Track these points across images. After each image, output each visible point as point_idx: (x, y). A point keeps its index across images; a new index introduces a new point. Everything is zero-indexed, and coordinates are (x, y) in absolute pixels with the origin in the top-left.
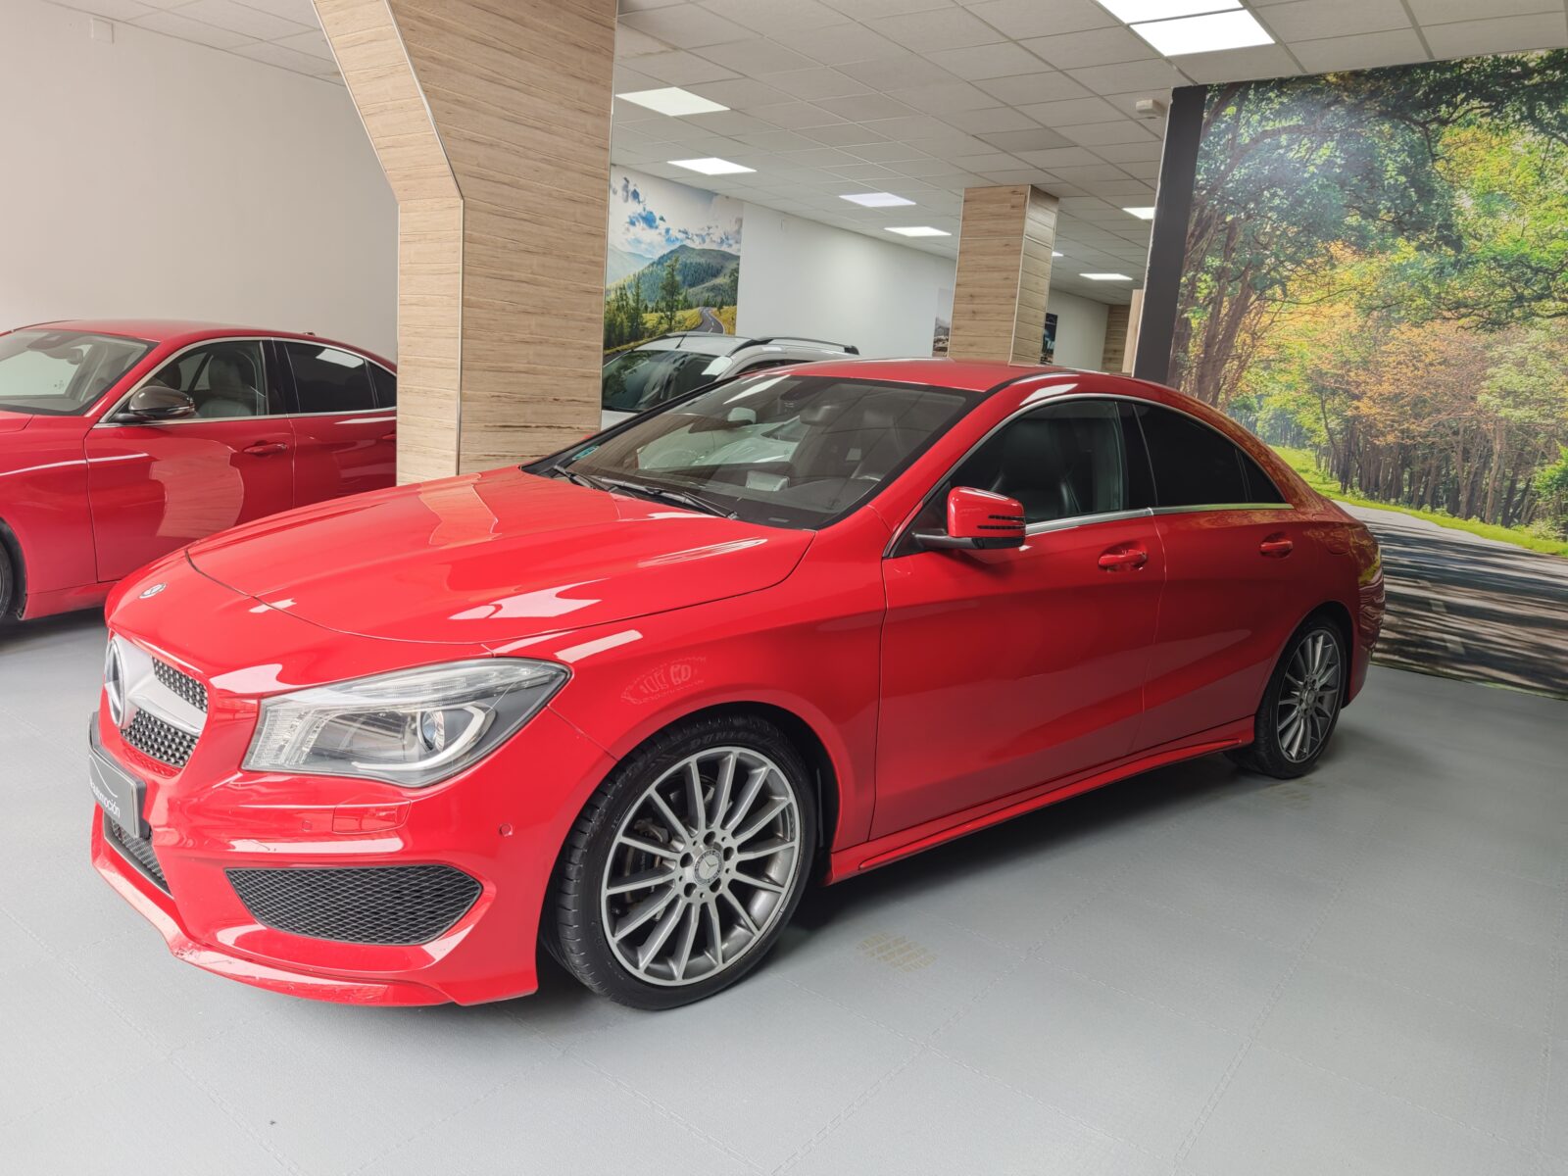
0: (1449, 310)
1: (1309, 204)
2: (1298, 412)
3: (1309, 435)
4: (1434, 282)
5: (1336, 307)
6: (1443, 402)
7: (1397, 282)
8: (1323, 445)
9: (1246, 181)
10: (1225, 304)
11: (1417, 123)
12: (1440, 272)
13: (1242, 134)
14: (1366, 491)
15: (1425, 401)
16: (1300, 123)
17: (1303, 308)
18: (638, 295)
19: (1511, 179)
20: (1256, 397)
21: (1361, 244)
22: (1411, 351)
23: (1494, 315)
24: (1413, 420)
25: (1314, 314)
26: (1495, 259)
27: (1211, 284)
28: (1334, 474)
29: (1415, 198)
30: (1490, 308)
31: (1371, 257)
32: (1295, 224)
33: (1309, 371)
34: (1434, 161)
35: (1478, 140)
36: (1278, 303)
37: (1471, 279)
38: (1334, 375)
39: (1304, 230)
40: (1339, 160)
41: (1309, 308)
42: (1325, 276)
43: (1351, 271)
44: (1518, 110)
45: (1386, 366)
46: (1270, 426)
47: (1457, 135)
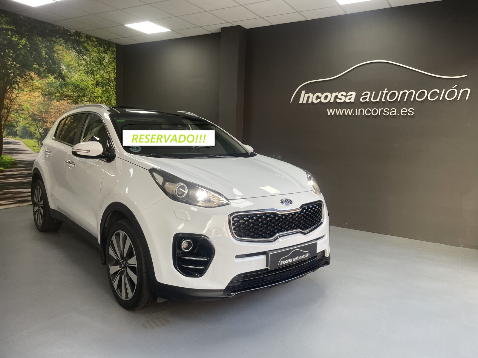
0: (65, 97)
1: (22, 57)
2: (30, 127)
3: (34, 134)
4: (60, 89)
5: (35, 93)
7: (51, 88)
8: (39, 137)
11: (48, 40)
12: (61, 85)
17: (25, 93)
19: (73, 63)
20: (15, 122)
21: (39, 74)
22: (58, 109)
23: (75, 100)
25: (29, 95)
26: (72, 84)
29: (51, 63)
30: (74, 98)
31: (43, 79)
32: (18, 64)
33: (31, 114)
34: (54, 53)
35: (63, 50)
36: (17, 90)
37: (68, 90)
38: (38, 115)
39: (21, 66)
40: (28, 45)
41: (27, 93)
42: (30, 83)
43: (38, 82)
44: (71, 45)
45: (52, 113)
46: (21, 132)
47: (58, 47)
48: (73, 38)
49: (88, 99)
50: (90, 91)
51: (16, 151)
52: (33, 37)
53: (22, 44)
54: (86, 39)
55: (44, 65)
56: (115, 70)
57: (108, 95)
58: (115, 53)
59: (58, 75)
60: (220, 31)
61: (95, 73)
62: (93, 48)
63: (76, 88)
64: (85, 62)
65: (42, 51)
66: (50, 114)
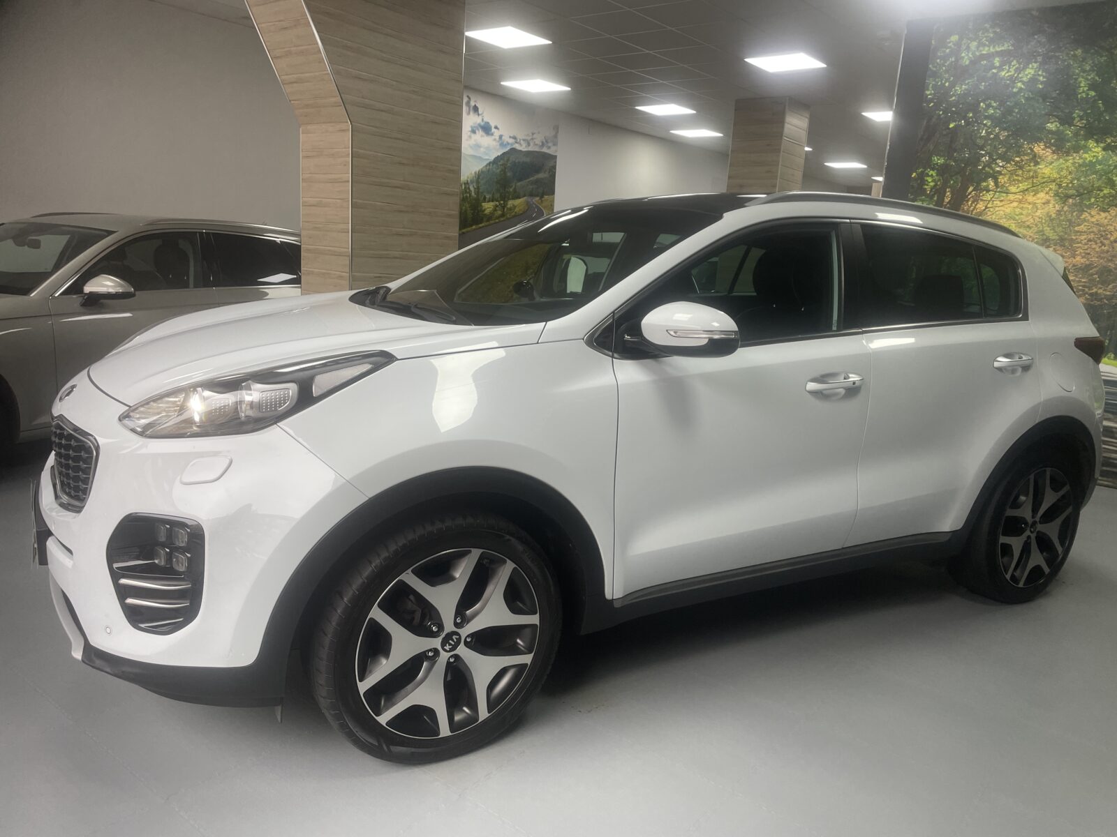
1: (1017, 113)
5: (1038, 196)
7: (1088, 176)
9: (966, 94)
10: (948, 193)
11: (1104, 49)
13: (963, 57)
15: (1110, 271)
16: (1010, 48)
17: (1011, 197)
18: (478, 188)
21: (1060, 146)
22: (1100, 231)
24: (1100, 286)
25: (1020, 201)
27: (937, 178)
29: (1102, 109)
31: (1067, 155)
32: (1006, 130)
36: (991, 193)
39: (1013, 134)
40: (1041, 78)
41: (1017, 196)
42: (1029, 171)
43: (1051, 167)
45: (1078, 243)
53: (1024, 79)
66: (1071, 246)
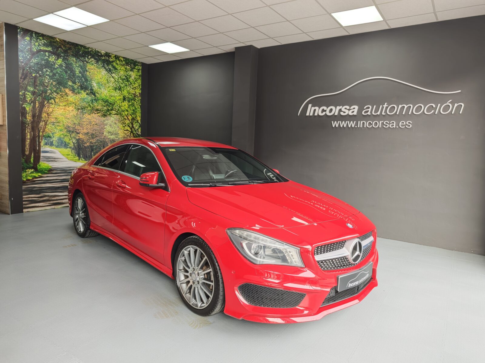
0: (95, 111)
1: (58, 76)
2: (64, 138)
3: (68, 144)
4: (91, 104)
5: (70, 108)
6: (97, 134)
7: (83, 103)
8: (72, 147)
9: (36, 63)
10: (37, 103)
11: (81, 60)
12: (92, 101)
13: (33, 48)
14: (85, 159)
15: (94, 134)
17: (61, 107)
19: (103, 81)
20: (52, 134)
21: (73, 90)
22: (89, 121)
23: (104, 113)
24: (92, 139)
25: (64, 109)
26: (102, 99)
27: (31, 96)
28: (76, 155)
29: (84, 81)
30: (103, 111)
31: (76, 95)
32: (55, 81)
33: (65, 126)
34: (87, 72)
35: (95, 69)
36: (54, 105)
37: (99, 104)
38: (72, 127)
39: (58, 83)
40: (64, 65)
41: (63, 107)
42: (65, 98)
43: (72, 98)
44: (101, 64)
45: (84, 125)
46: (57, 142)
47: (90, 66)
48: (104, 58)
49: (116, 112)
50: (117, 105)
51: (52, 159)
52: (68, 58)
53: (58, 64)
54: (115, 58)
55: (77, 83)
56: (140, 86)
57: (134, 109)
58: (140, 71)
59: (90, 91)
60: (234, 50)
61: (122, 89)
62: (121, 66)
63: (105, 102)
64: (114, 79)
65: (76, 70)
66: (82, 126)
